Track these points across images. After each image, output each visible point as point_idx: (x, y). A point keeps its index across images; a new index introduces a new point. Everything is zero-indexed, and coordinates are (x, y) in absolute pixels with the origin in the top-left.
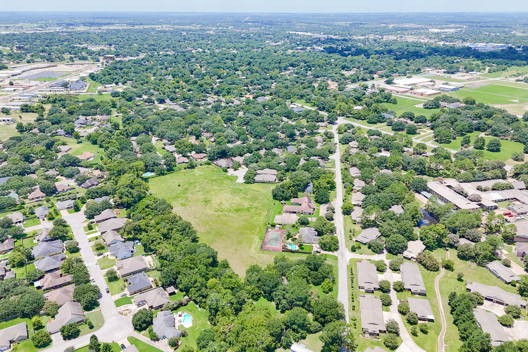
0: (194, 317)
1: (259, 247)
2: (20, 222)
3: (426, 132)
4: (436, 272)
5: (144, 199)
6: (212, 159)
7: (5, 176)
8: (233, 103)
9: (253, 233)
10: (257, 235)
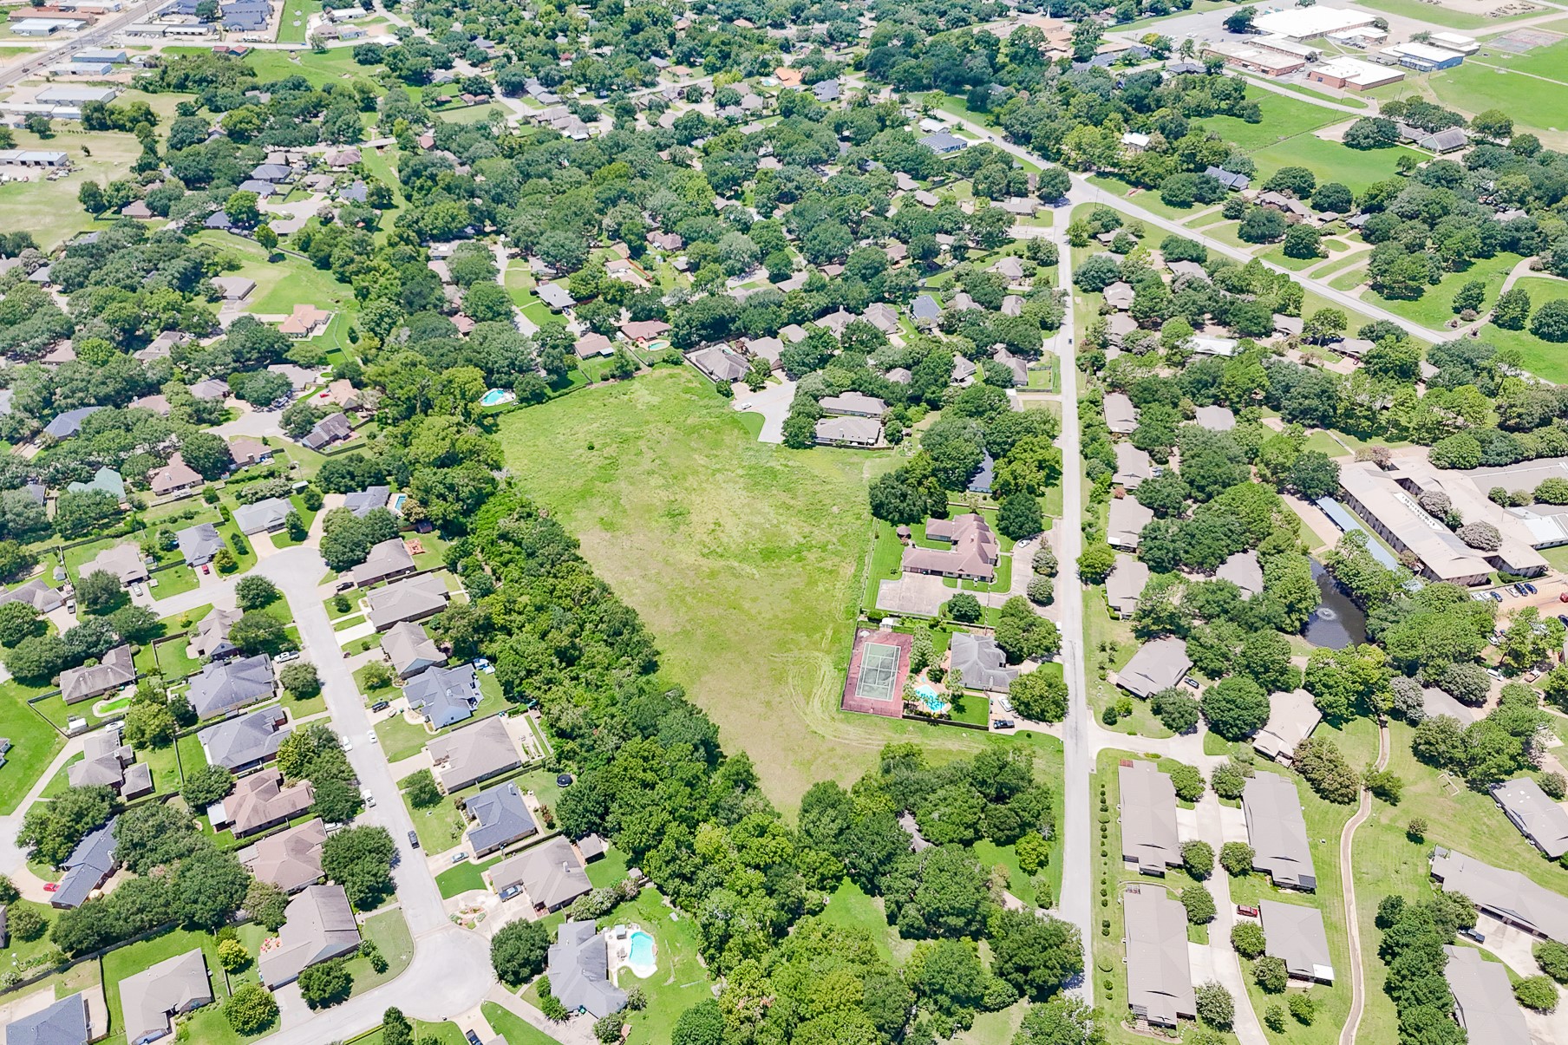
0: (659, 941)
1: (834, 700)
2: (140, 580)
3: (1345, 247)
4: (1346, 808)
5: (491, 499)
6: (684, 343)
7: (74, 406)
8: (738, 103)
9: (815, 643)
10: (828, 652)
